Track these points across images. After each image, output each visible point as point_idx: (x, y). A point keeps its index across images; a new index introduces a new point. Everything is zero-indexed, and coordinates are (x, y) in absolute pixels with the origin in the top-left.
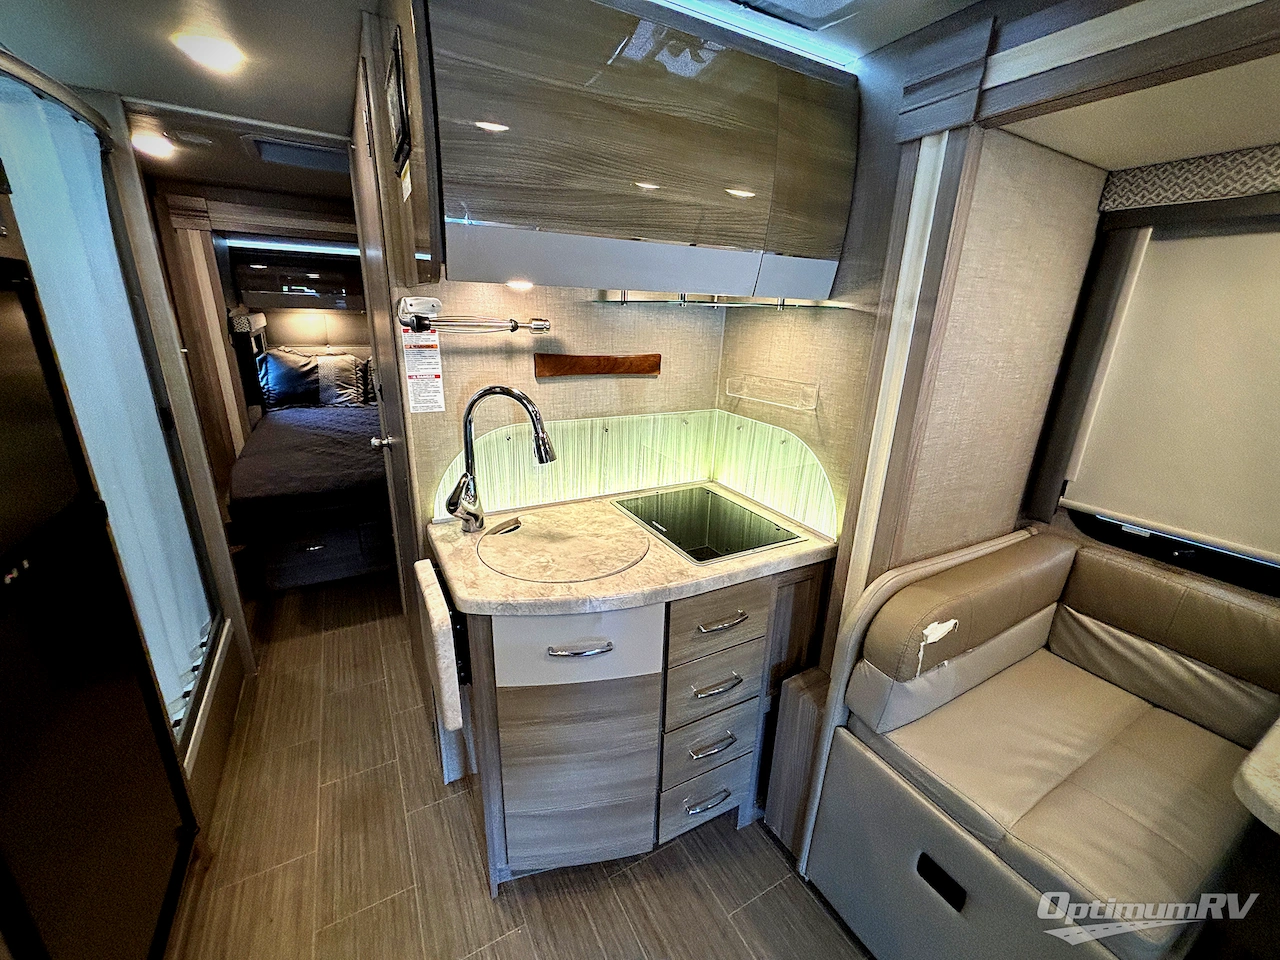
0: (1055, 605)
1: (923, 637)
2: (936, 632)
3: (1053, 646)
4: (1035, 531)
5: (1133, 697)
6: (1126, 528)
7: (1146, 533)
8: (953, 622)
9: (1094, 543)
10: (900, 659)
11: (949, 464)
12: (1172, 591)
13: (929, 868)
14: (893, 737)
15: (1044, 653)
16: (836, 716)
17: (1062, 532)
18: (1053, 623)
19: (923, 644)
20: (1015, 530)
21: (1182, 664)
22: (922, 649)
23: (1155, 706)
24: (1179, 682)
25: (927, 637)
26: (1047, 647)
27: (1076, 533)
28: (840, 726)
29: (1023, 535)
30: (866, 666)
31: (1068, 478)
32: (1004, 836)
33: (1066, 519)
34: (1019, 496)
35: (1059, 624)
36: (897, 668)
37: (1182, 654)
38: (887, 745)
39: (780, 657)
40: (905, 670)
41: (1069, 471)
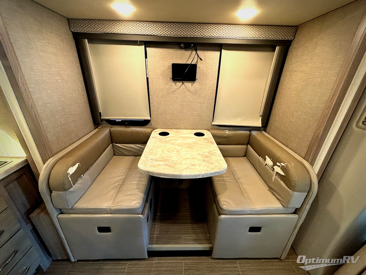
0: (111, 144)
1: (68, 174)
2: (72, 170)
3: (116, 154)
4: (100, 128)
5: (132, 157)
6: (117, 120)
7: (120, 120)
8: (77, 164)
9: (113, 126)
10: (63, 184)
11: (57, 117)
12: (128, 131)
13: (101, 229)
14: (76, 206)
15: (115, 156)
16: (54, 214)
17: (106, 126)
18: (113, 149)
19: (69, 176)
20: (95, 129)
21: (136, 146)
22: (69, 177)
23: (136, 156)
24: (137, 150)
25: (69, 173)
26: (115, 155)
27: (109, 125)
28: (58, 215)
29: (97, 129)
30: (54, 193)
31: (100, 112)
32: (110, 209)
33: (105, 122)
34: (91, 120)
35: (114, 148)
36: (64, 187)
37: (135, 144)
38: (75, 209)
39: (26, 207)
40: (67, 187)
41: (99, 110)
